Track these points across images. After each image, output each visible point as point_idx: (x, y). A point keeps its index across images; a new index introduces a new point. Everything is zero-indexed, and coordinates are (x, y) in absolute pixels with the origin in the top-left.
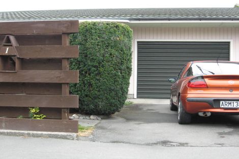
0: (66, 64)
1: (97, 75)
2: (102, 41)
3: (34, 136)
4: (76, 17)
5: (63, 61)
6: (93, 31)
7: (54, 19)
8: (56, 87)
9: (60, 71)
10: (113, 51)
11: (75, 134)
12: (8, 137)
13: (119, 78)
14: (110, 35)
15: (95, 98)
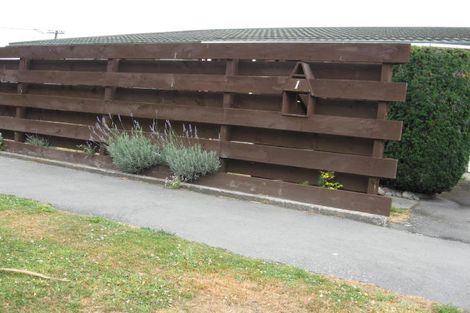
0: (383, 110)
1: (423, 130)
2: (438, 79)
3: (323, 213)
4: (406, 38)
5: (380, 105)
6: (425, 62)
7: (372, 41)
8: (365, 144)
9: (373, 120)
10: (454, 95)
11: (384, 219)
12: (286, 210)
13: (458, 138)
14: (452, 69)
15: (415, 166)
